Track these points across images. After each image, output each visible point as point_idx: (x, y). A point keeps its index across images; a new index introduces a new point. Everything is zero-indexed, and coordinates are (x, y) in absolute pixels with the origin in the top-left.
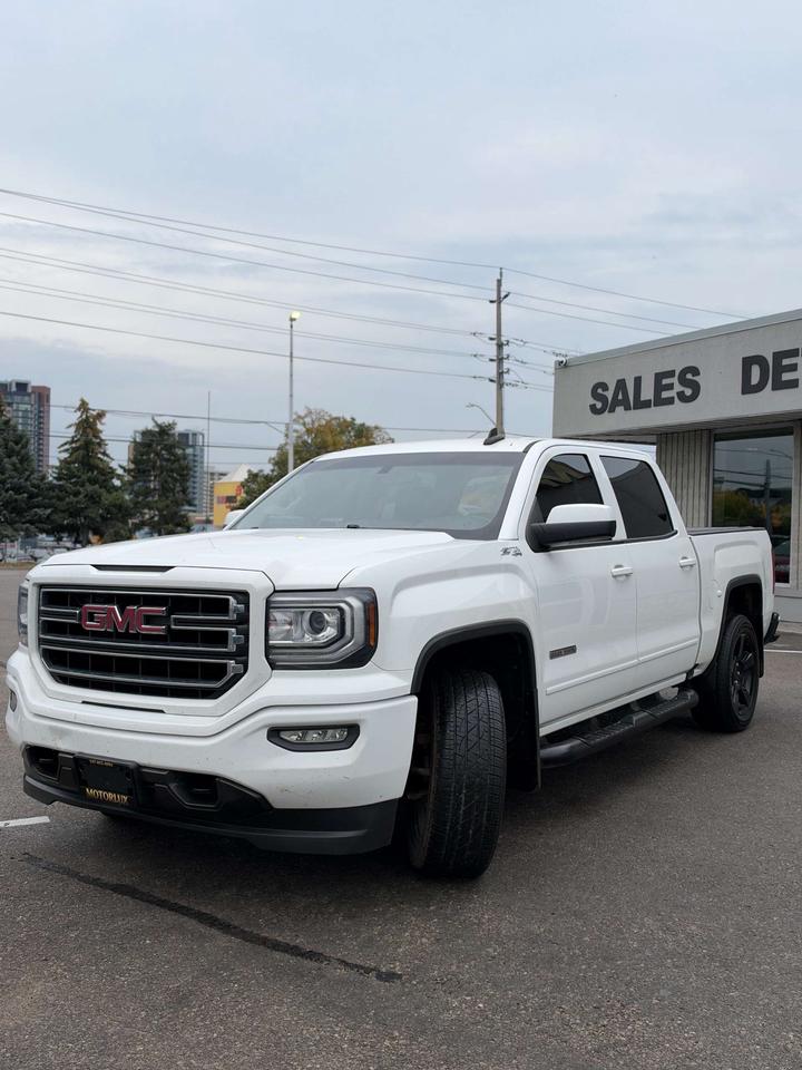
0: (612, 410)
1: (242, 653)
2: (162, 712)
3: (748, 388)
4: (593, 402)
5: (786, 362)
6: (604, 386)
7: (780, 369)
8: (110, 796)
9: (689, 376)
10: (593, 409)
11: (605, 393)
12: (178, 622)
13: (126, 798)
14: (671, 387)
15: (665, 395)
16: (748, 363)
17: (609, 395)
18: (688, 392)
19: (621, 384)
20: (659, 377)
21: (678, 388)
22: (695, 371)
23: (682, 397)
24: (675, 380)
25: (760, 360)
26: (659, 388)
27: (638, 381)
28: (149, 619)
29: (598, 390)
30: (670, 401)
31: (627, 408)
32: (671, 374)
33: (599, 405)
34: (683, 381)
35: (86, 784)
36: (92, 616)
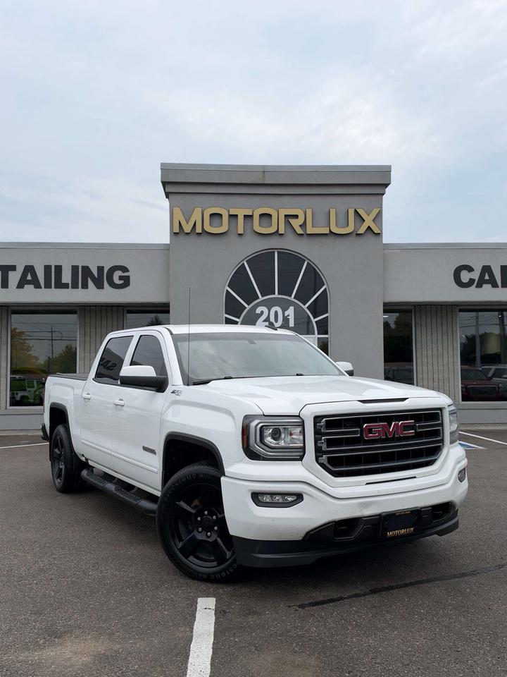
1: (442, 441)
2: (415, 477)
8: (403, 531)
12: (420, 427)
13: (412, 529)
28: (406, 427)
35: (387, 530)
36: (370, 431)
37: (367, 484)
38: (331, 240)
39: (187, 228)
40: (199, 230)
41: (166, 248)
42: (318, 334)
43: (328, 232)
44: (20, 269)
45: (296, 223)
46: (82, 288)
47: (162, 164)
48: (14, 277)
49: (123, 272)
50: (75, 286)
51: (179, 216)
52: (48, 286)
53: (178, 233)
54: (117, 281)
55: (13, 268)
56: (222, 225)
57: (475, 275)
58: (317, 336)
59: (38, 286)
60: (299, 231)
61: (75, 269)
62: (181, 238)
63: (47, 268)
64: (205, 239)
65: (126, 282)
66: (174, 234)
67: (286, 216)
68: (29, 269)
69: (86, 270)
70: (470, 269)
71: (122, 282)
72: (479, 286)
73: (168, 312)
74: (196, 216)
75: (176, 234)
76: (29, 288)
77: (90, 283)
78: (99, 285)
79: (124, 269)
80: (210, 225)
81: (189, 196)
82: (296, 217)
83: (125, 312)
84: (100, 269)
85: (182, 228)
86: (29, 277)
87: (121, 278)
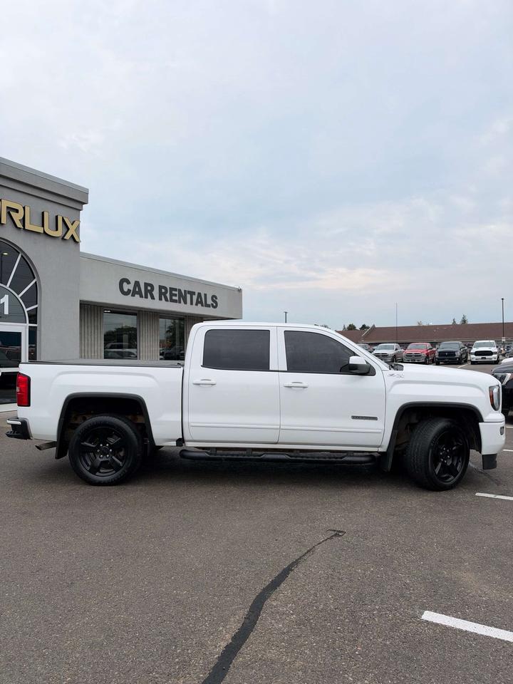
38: (42, 238)
42: (30, 323)
43: (42, 232)
45: (17, 217)
57: (131, 287)
58: (28, 324)
60: (19, 225)
67: (8, 207)
70: (128, 282)
72: (133, 295)
82: (17, 211)
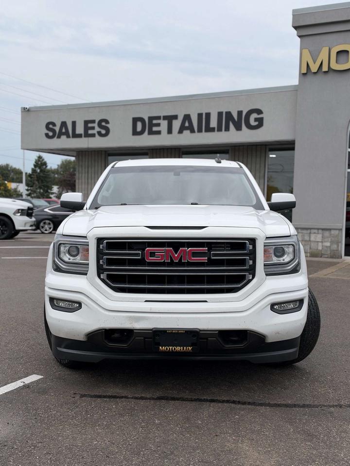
0: (59, 137)
2: (206, 301)
3: (135, 133)
4: (47, 132)
5: (155, 122)
6: (54, 124)
7: (151, 125)
8: (178, 349)
9: (103, 124)
10: (47, 135)
11: (54, 128)
13: (190, 348)
14: (93, 128)
15: (90, 132)
16: (135, 120)
17: (57, 129)
18: (103, 132)
19: (64, 124)
20: (86, 123)
21: (97, 129)
22: (107, 122)
23: (99, 133)
24: (96, 125)
25: (142, 120)
26: (86, 128)
27: (74, 123)
28: (195, 254)
29: (50, 126)
30: (93, 135)
31: (68, 136)
32: (93, 122)
33: (51, 134)
34: (100, 125)
35: (159, 344)
36: (152, 254)
37: (146, 301)
39: (314, 68)
40: (325, 68)
41: (295, 89)
44: (181, 118)
46: (225, 130)
47: (294, 11)
48: (177, 124)
49: (258, 114)
50: (220, 129)
51: (308, 58)
52: (200, 130)
53: (307, 73)
54: (253, 123)
55: (175, 117)
56: (348, 61)
59: (192, 131)
61: (220, 114)
62: (310, 78)
63: (200, 116)
64: (330, 76)
65: (260, 122)
66: (303, 75)
68: (187, 117)
69: (229, 114)
71: (257, 123)
73: (293, 149)
74: (323, 56)
75: (304, 74)
76: (187, 133)
77: (232, 126)
78: (238, 128)
79: (259, 112)
80: (336, 62)
81: (318, 37)
83: (267, 150)
84: (240, 113)
85: (310, 69)
86: (187, 125)
87: (256, 120)
